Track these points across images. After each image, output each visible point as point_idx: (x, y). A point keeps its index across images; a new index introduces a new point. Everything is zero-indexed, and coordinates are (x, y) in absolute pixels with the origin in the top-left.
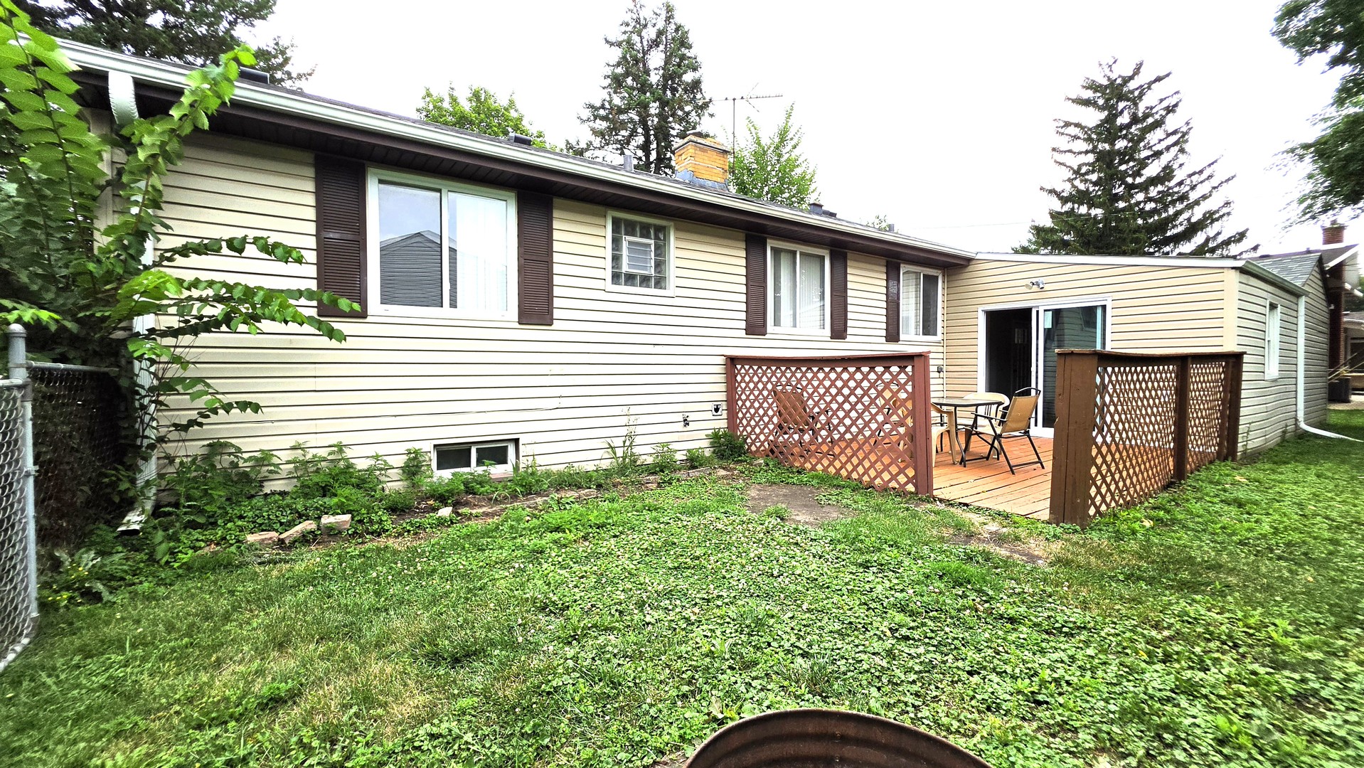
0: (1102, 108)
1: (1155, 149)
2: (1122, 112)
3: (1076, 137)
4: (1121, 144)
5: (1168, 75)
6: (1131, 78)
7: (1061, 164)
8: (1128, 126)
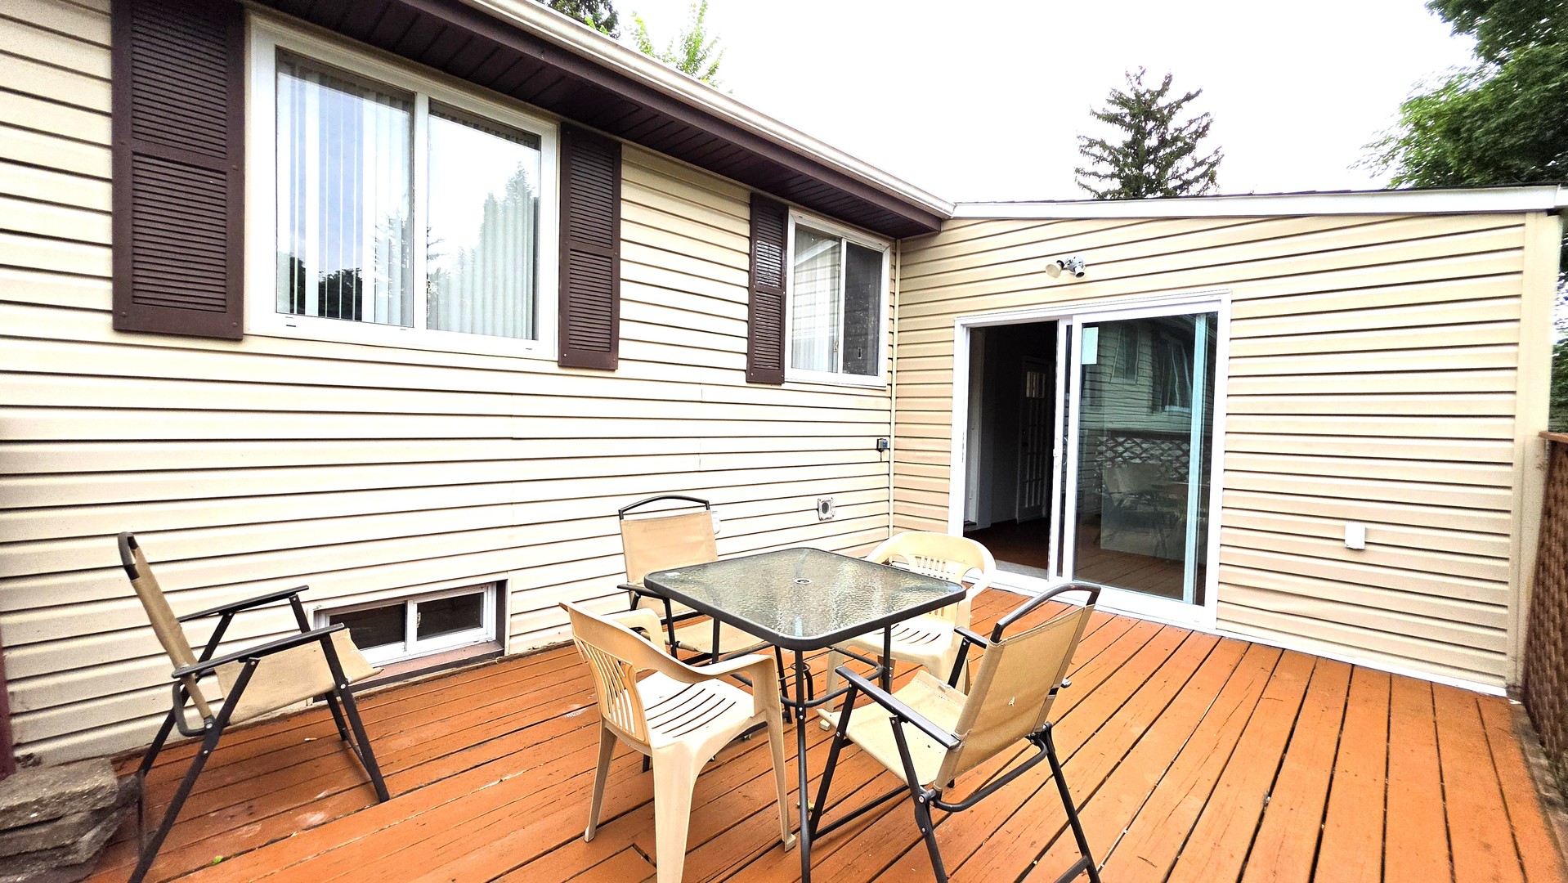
0: (1129, 127)
1: (1184, 178)
2: (1150, 133)
3: (1101, 159)
4: (1149, 169)
5: (1197, 93)
6: (1160, 93)
7: (1085, 187)
8: (1156, 150)
